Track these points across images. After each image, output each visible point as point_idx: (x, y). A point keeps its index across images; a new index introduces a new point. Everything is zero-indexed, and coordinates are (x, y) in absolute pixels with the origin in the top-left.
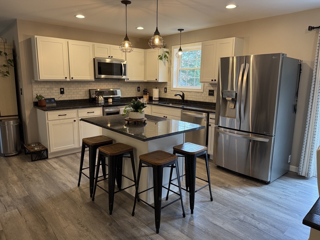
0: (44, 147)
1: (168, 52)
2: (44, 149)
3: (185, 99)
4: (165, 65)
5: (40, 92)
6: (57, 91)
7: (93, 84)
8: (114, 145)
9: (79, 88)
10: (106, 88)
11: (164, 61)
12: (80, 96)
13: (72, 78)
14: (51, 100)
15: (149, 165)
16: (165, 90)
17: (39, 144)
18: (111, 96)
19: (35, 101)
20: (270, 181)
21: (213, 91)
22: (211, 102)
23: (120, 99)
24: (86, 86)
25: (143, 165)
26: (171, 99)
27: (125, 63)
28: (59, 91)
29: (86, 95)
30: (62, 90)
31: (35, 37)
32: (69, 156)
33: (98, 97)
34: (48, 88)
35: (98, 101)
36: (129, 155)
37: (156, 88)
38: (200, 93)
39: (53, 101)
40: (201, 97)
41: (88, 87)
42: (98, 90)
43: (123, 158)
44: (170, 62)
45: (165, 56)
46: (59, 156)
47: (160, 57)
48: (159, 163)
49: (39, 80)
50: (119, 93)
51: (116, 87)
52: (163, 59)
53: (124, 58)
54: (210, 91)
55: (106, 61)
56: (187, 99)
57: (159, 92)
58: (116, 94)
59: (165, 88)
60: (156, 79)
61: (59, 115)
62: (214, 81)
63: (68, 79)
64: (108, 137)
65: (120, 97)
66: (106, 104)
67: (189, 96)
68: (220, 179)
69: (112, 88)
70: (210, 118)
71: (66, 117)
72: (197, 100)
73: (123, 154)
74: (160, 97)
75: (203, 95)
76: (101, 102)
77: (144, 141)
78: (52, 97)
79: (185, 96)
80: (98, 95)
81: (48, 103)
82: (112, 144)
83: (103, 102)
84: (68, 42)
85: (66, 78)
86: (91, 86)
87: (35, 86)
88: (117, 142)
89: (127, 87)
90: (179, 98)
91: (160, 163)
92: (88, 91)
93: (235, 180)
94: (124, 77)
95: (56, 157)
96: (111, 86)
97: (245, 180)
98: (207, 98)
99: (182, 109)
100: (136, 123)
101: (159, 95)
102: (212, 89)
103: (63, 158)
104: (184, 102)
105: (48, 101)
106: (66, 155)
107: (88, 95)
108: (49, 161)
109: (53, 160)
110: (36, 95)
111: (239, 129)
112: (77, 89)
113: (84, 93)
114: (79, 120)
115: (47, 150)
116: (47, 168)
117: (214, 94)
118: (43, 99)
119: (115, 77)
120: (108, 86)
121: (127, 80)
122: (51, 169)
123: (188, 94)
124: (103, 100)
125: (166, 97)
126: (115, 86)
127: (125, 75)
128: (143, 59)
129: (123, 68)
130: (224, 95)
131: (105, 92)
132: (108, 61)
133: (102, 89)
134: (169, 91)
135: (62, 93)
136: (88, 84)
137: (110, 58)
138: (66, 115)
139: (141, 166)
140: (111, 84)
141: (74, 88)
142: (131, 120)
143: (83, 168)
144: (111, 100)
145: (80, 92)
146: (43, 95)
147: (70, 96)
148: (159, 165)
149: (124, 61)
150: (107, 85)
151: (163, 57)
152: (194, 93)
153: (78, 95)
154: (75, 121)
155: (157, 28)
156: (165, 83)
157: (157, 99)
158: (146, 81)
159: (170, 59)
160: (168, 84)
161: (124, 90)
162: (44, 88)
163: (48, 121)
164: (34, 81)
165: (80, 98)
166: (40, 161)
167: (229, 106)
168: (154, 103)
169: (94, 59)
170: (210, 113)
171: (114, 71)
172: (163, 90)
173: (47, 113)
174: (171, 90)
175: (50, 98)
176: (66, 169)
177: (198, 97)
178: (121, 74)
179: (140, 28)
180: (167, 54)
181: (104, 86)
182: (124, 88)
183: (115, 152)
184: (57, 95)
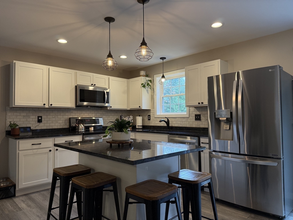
0: (12, 182)
1: (150, 81)
2: (11, 185)
3: (170, 126)
4: (148, 93)
5: (15, 120)
6: (34, 120)
7: (74, 112)
8: (91, 174)
9: (59, 117)
10: (87, 117)
11: (147, 89)
12: (59, 125)
13: (51, 105)
14: (26, 129)
15: (140, 200)
16: (148, 118)
17: (7, 179)
18: (93, 125)
19: (8, 130)
20: (285, 216)
21: (199, 115)
22: (199, 127)
23: (102, 128)
24: (67, 114)
25: (131, 200)
26: (156, 126)
27: (108, 91)
28: (37, 119)
29: (66, 124)
30: (40, 118)
31: (14, 62)
32: (41, 192)
33: (79, 126)
34: (24, 116)
35: (78, 129)
36: (111, 188)
37: (140, 116)
38: (186, 118)
39: (28, 129)
40: (187, 123)
41: (68, 115)
42: (80, 118)
43: (104, 192)
44: (153, 90)
45: (148, 84)
46: (28, 193)
47: (143, 85)
48: (154, 198)
49: (14, 106)
50: (101, 121)
51: (99, 116)
52: (146, 87)
53: (107, 87)
54: (196, 115)
55: (89, 88)
56: (172, 125)
57: (143, 120)
58: (97, 123)
59: (149, 116)
60: (140, 107)
61: (32, 144)
62: (201, 104)
63: (47, 106)
64: (86, 166)
65: (102, 125)
66: (87, 132)
67: (174, 122)
68: (223, 216)
69: (94, 116)
70: (202, 143)
71: (41, 146)
72: (183, 126)
73: (103, 187)
74: (144, 125)
75: (189, 120)
76: (81, 131)
77: (133, 165)
78: (28, 126)
79: (170, 123)
80: (79, 124)
81: (22, 132)
82: (90, 174)
83: (83, 130)
84: (49, 69)
85: (44, 104)
86: (72, 114)
87: (9, 114)
88: (96, 172)
89: (109, 116)
90: (164, 124)
91: (156, 198)
92: (69, 120)
93: (241, 216)
94: (107, 105)
95: (25, 195)
96: (94, 114)
97: (253, 215)
98: (194, 123)
99: (169, 135)
100: (121, 145)
101: (143, 123)
102: (198, 113)
103: (33, 196)
104: (169, 129)
105: (22, 130)
106: (38, 192)
107: (68, 124)
108: (16, 200)
109: (21, 198)
110: (9, 123)
111: (239, 153)
112: (57, 117)
113: (64, 121)
114: (55, 150)
115: (14, 186)
116: (11, 208)
117: (201, 119)
118: (17, 127)
119: (98, 104)
120: (90, 114)
121: (110, 108)
122: (15, 211)
123: (173, 120)
124: (83, 128)
125: (150, 125)
126: (97, 114)
127: (108, 102)
128: (126, 88)
129: (106, 96)
130: (217, 115)
131: (86, 120)
132: (91, 88)
133: (83, 117)
134: (153, 118)
135: (40, 121)
136: (69, 112)
137: (92, 86)
138: (41, 144)
139: (127, 203)
140: (93, 112)
141: (53, 117)
142: (114, 142)
143: (52, 208)
144: (92, 129)
145: (59, 121)
146: (18, 123)
147: (48, 125)
148: (154, 199)
149: (107, 89)
150: (88, 113)
151: (146, 85)
152: (180, 118)
153: (57, 124)
154: (50, 151)
155: (144, 38)
156: (148, 111)
157: (141, 127)
158: (129, 109)
159: (153, 87)
160: (151, 111)
161: (106, 119)
162: (20, 115)
163: (19, 152)
164: (9, 108)
165: (59, 127)
166: (5, 200)
167: (223, 128)
168: (137, 130)
169: (76, 87)
170: (200, 137)
171: (97, 99)
172: (146, 118)
173: (19, 141)
174: (155, 117)
175: (25, 126)
176: (34, 210)
177: (183, 122)
178: (104, 102)
179: (123, 57)
180: (149, 82)
181: (85, 114)
182: (107, 117)
183: (92, 184)
184: (34, 124)
